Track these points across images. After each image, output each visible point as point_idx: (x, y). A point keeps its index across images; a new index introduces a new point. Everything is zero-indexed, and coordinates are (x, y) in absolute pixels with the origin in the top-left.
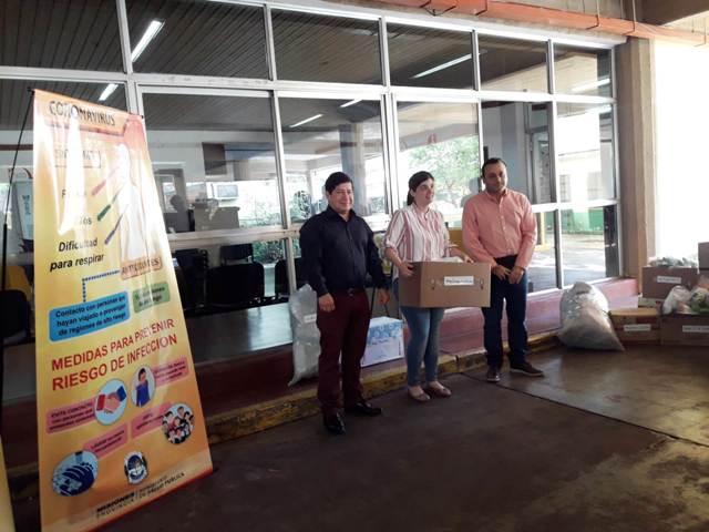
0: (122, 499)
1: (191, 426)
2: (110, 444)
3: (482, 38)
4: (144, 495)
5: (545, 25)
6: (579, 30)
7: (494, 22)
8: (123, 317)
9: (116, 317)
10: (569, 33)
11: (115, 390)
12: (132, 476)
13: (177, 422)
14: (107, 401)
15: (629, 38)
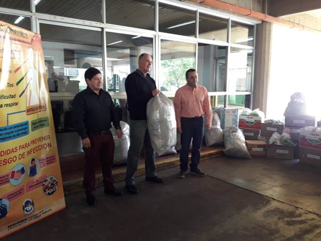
0: (21, 222)
1: (56, 187)
2: (16, 195)
3: (201, 14)
4: (32, 219)
5: (228, 11)
6: (242, 15)
7: (206, 7)
8: (26, 133)
9: (22, 133)
10: (238, 16)
11: (20, 168)
12: (27, 211)
13: (50, 185)
14: (16, 174)
15: (263, 21)
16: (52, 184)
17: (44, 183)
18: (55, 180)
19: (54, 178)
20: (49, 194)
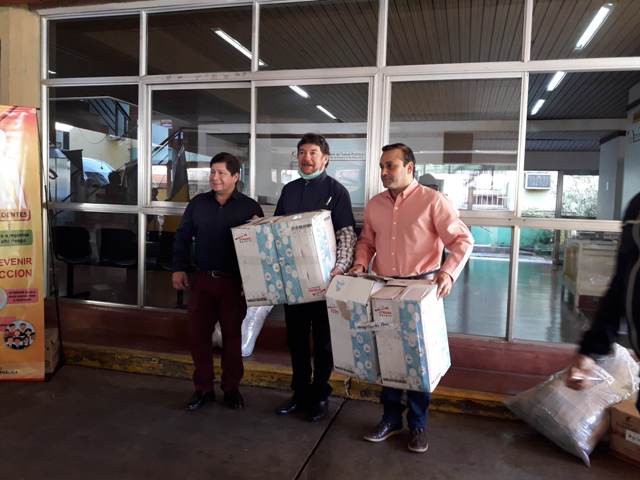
16: (22, 334)
17: (8, 328)
18: (30, 330)
19: (28, 326)
20: (14, 347)
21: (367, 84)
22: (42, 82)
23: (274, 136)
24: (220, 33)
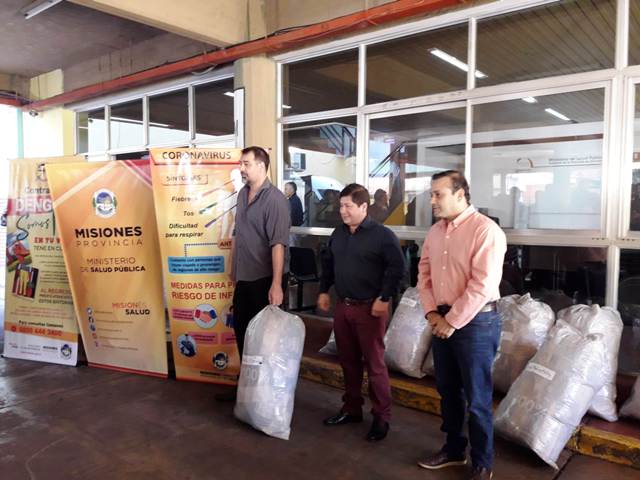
2: (204, 339)
9: (211, 270)
11: (208, 310)
14: (202, 315)
21: (604, 89)
22: (277, 121)
23: (496, 144)
24: (437, 53)
